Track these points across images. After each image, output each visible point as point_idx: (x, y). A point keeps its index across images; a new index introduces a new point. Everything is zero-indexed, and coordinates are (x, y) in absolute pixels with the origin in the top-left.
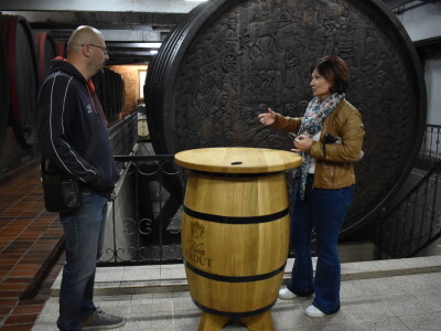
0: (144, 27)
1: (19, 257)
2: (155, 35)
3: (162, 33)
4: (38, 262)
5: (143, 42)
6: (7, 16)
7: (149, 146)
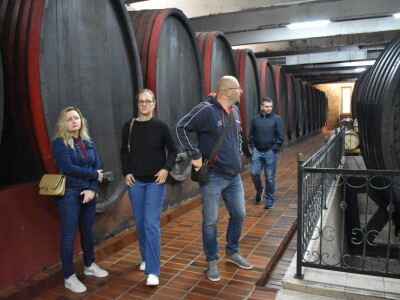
0: (351, 47)
1: (252, 248)
2: (362, 54)
3: (368, 52)
4: (268, 256)
5: (350, 61)
6: (238, 50)
7: (360, 159)
